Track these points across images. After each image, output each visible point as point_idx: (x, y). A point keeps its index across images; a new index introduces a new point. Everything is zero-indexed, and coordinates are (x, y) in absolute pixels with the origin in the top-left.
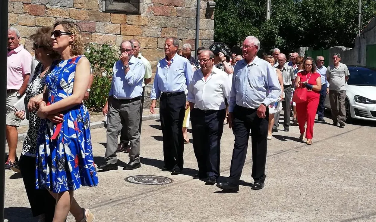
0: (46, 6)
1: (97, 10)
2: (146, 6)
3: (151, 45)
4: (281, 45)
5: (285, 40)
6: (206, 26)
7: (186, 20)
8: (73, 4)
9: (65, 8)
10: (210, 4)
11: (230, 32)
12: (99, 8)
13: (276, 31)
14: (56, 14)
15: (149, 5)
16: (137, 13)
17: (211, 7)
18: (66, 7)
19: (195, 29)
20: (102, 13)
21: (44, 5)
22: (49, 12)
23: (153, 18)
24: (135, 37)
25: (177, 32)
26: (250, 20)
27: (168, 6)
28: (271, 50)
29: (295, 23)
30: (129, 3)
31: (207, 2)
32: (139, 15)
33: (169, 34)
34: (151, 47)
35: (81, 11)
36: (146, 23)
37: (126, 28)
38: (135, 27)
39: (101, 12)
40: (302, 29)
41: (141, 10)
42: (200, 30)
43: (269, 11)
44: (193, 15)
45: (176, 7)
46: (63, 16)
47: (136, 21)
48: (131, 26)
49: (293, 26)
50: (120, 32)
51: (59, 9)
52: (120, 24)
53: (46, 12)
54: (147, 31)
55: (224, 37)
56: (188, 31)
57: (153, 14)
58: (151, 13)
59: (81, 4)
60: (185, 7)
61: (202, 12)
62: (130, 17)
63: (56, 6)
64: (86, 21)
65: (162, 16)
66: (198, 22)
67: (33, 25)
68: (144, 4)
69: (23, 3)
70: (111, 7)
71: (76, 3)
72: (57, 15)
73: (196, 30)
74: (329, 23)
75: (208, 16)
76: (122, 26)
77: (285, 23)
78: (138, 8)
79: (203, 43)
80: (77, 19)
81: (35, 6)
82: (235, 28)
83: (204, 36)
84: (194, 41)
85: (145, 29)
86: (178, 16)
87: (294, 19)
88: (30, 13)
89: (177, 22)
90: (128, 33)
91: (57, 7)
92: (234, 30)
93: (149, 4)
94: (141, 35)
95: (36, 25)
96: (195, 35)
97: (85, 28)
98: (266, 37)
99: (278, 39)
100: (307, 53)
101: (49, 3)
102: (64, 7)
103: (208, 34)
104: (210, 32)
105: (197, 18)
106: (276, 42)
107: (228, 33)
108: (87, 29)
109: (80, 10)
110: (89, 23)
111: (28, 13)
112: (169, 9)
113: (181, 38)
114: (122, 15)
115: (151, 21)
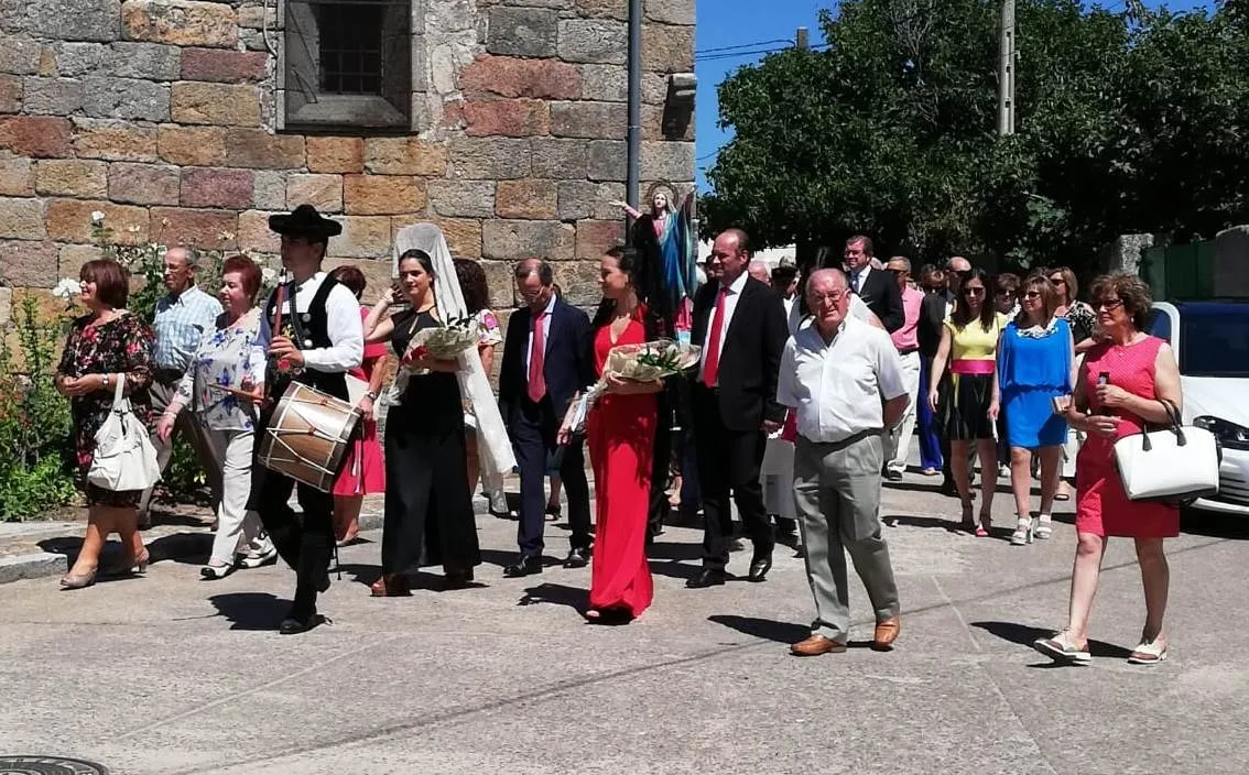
0: (74, 119)
1: (257, 127)
2: (435, 103)
3: (457, 248)
4: (1049, 230)
5: (1067, 211)
6: (665, 169)
7: (587, 147)
8: (170, 107)
9: (140, 123)
10: (676, 84)
11: (879, 189)
12: (264, 118)
13: (1024, 177)
14: (109, 146)
15: (447, 99)
16: (405, 130)
17: (679, 93)
18: (143, 119)
19: (623, 182)
20: (276, 138)
21: (65, 116)
22: (82, 142)
23: (464, 144)
24: (399, 219)
25: (556, 194)
27: (519, 100)
28: (1011, 250)
29: (1097, 143)
30: (379, 94)
31: (666, 78)
32: (410, 138)
33: (525, 203)
35: (198, 131)
36: (439, 166)
37: (364, 189)
38: (398, 181)
39: (272, 131)
40: (1127, 167)
41: (418, 117)
42: (640, 184)
43: (1008, 104)
44: (614, 131)
45: (549, 102)
46: (134, 154)
47: (398, 160)
48: (381, 179)
49: (1091, 155)
50: (343, 202)
51: (120, 128)
52: (343, 174)
53: (72, 142)
54: (445, 197)
55: (855, 208)
56: (598, 188)
57: (461, 133)
58: (457, 128)
59: (197, 105)
60: (583, 100)
61: (649, 116)
62: (390, 146)
63: (109, 117)
64: (216, 169)
65: (496, 138)
66: (634, 156)
67: (28, 191)
68: (429, 94)
70: (307, 113)
71: (179, 105)
72: (113, 150)
73: (628, 183)
74: (1225, 136)
75: (672, 128)
76: (350, 180)
77: (1062, 147)
78: (405, 108)
80: (183, 162)
81: (33, 122)
82: (896, 174)
84: (618, 228)
85: (433, 190)
86: (558, 136)
88: (15, 148)
89: (553, 156)
90: (370, 205)
91: (111, 121)
92: (894, 182)
93: (447, 94)
94: (421, 213)
95: (37, 192)
97: (212, 195)
98: (991, 202)
99: (1039, 208)
100: (1149, 256)
101: (82, 109)
102: (137, 119)
105: (628, 139)
106: (1031, 218)
107: (873, 195)
108: (221, 199)
109: (193, 128)
110: (226, 176)
111: (10, 148)
112: (522, 110)
113: (571, 215)
114: (350, 140)
115: (457, 156)
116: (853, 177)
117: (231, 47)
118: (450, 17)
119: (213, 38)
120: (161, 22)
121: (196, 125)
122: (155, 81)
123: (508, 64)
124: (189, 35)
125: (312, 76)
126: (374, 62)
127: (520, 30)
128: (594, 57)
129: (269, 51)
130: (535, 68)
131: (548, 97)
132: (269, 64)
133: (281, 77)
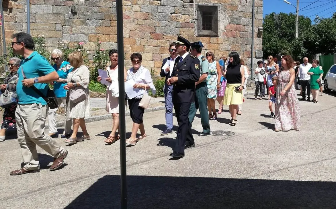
0: (164, 34)
2: (221, 32)
5: (307, 50)
6: (258, 43)
7: (245, 39)
8: (179, 32)
10: (260, 29)
11: (273, 46)
12: (194, 34)
13: (301, 44)
14: (169, 38)
15: (223, 31)
16: (217, 36)
17: (260, 31)
21: (162, 33)
22: (165, 37)
24: (216, 51)
25: (240, 47)
26: (285, 39)
27: (235, 31)
28: (298, 56)
29: (313, 39)
30: (212, 30)
31: (258, 28)
33: (236, 48)
36: (222, 42)
37: (210, 46)
38: (216, 44)
39: (195, 36)
40: (318, 43)
41: (219, 34)
42: (254, 45)
43: (297, 33)
44: (250, 36)
46: (173, 39)
47: (216, 41)
48: (213, 44)
49: (312, 41)
50: (207, 48)
51: (171, 35)
53: (163, 37)
54: (223, 47)
56: (247, 46)
57: (226, 37)
59: (183, 32)
60: (245, 32)
61: (255, 34)
62: (213, 39)
63: (169, 34)
65: (231, 37)
66: (253, 41)
67: (157, 46)
68: (220, 30)
69: (150, 33)
70: (201, 33)
71: (181, 32)
73: (252, 45)
74: (334, 38)
75: (259, 36)
76: (208, 44)
77: (307, 40)
78: (217, 33)
79: (256, 53)
81: (157, 34)
83: (256, 49)
84: (250, 52)
85: (221, 46)
86: (241, 37)
87: (312, 37)
88: (154, 39)
89: (240, 41)
90: (211, 48)
92: (276, 45)
94: (219, 49)
96: (251, 48)
98: (295, 48)
99: (303, 49)
100: (321, 57)
101: (165, 32)
102: (174, 34)
103: (259, 48)
104: (260, 46)
105: (252, 38)
106: (301, 51)
112: (235, 33)
113: (243, 50)
114: (208, 38)
115: (225, 40)
117: (189, 22)
118: (224, 18)
119: (186, 21)
120: (177, 18)
121: (183, 35)
122: (177, 28)
123: (233, 26)
124: (182, 20)
125: (201, 27)
126: (211, 25)
127: (235, 20)
128: (246, 25)
129: (195, 23)
130: (237, 26)
131: (239, 31)
132: (195, 25)
133: (197, 28)
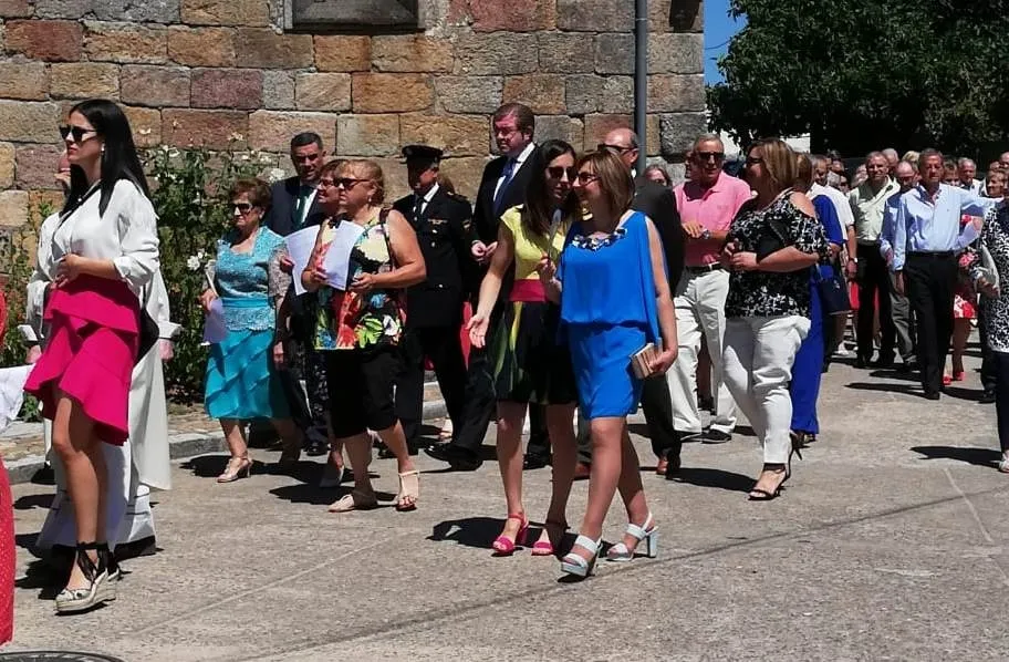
0: (86, 22)
1: (266, 27)
3: (466, 144)
6: (674, 61)
7: (594, 40)
8: (179, 9)
9: (150, 25)
11: (894, 76)
12: (273, 18)
14: (121, 48)
16: (411, 27)
18: (153, 22)
19: (631, 75)
20: (284, 37)
21: (77, 19)
22: (94, 45)
23: (472, 41)
24: (407, 117)
25: (563, 89)
26: (976, 27)
32: (416, 35)
33: (533, 98)
34: (466, 153)
35: (207, 32)
36: (446, 63)
37: (372, 87)
38: (406, 78)
39: (279, 31)
41: (424, 14)
42: (648, 77)
44: (621, 23)
46: (145, 56)
47: (405, 57)
48: (388, 77)
50: (352, 101)
51: (131, 31)
52: (351, 73)
53: (84, 45)
54: (452, 93)
55: (869, 96)
56: (606, 81)
57: (469, 28)
58: (464, 24)
59: (206, 6)
61: (656, 7)
62: (398, 43)
63: (120, 20)
64: (225, 69)
65: (503, 33)
66: (642, 47)
67: (42, 95)
69: (6, 19)
70: (315, 12)
71: (189, 7)
72: (125, 52)
73: (636, 76)
75: (679, 20)
76: (357, 78)
78: (413, 6)
79: (663, 124)
80: (193, 62)
81: (45, 27)
82: (912, 60)
83: (666, 99)
84: (627, 121)
85: (440, 87)
86: (565, 30)
88: (29, 53)
89: (561, 51)
90: (380, 102)
91: (122, 23)
92: (910, 68)
94: (429, 110)
95: (51, 96)
96: (632, 96)
97: (222, 95)
101: (93, 12)
102: (147, 21)
103: (684, 91)
104: (691, 81)
105: (636, 31)
107: (888, 82)
108: (232, 99)
109: (202, 30)
110: (236, 77)
111: (24, 52)
112: (528, 4)
113: (578, 110)
114: (358, 38)
115: (462, 52)
116: (867, 64)
121: (204, 26)
